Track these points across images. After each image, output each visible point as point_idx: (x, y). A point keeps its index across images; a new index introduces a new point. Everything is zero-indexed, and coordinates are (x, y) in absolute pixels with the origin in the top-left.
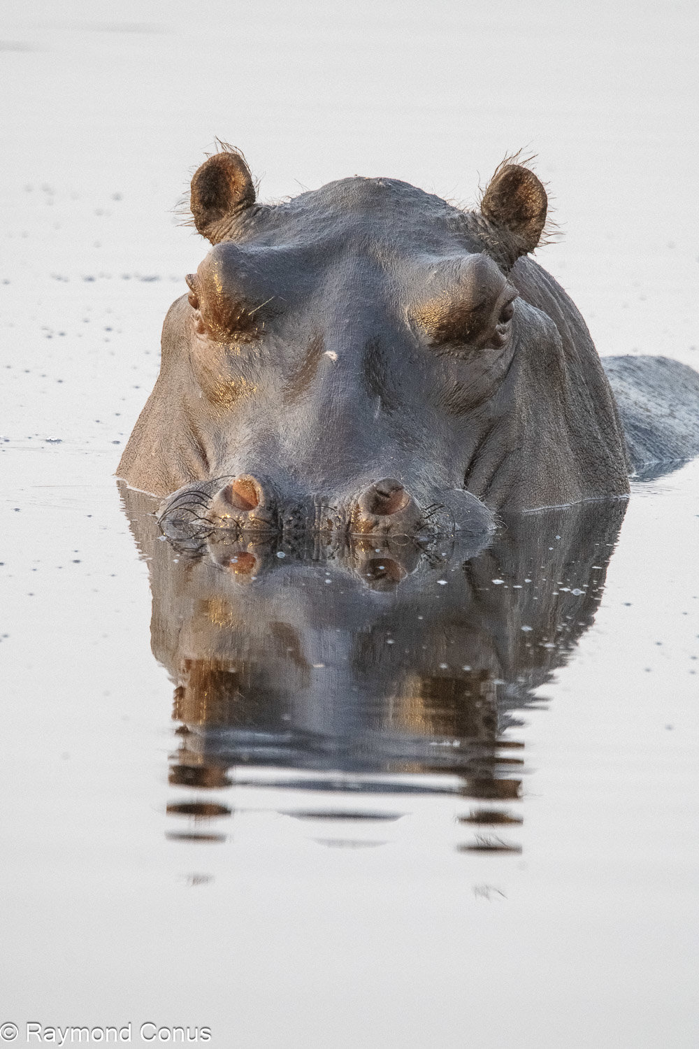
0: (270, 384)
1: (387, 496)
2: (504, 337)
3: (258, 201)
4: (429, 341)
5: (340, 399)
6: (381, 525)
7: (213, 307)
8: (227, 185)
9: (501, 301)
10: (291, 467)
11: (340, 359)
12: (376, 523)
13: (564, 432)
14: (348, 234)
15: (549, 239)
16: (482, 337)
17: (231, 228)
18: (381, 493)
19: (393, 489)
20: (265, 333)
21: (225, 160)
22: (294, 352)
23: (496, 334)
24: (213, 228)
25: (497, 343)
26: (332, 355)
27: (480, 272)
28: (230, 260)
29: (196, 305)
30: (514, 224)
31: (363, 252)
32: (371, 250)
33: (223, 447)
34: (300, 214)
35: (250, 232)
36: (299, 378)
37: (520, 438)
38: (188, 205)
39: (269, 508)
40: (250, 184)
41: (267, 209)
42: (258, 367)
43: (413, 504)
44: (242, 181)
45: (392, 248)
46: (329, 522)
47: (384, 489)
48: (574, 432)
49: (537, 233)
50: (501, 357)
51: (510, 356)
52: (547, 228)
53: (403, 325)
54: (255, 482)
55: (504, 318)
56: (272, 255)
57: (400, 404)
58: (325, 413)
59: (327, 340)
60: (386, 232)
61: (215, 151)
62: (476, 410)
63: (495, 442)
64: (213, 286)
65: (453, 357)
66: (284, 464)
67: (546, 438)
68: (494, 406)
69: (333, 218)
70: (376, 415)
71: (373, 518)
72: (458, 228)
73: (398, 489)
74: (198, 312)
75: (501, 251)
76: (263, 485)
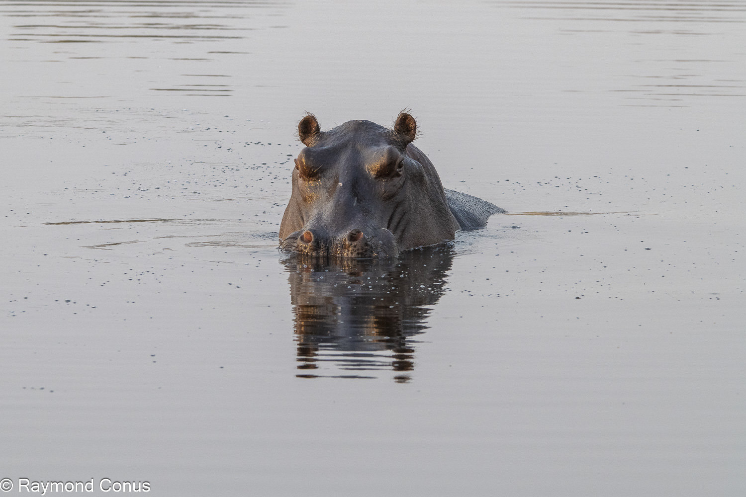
0: (323, 194)
1: (355, 235)
2: (401, 173)
3: (321, 131)
4: (374, 177)
5: (342, 200)
6: (353, 245)
7: (303, 169)
8: (311, 126)
9: (398, 161)
10: (325, 225)
11: (343, 185)
12: (351, 244)
13: (428, 201)
14: (349, 141)
15: (418, 137)
16: (392, 174)
17: (312, 141)
18: (353, 234)
19: (357, 232)
20: (321, 177)
21: (310, 118)
22: (329, 183)
23: (397, 172)
24: (307, 141)
25: (398, 175)
26: (341, 184)
27: (390, 152)
28: (307, 153)
29: (298, 169)
30: (406, 133)
31: (354, 146)
32: (356, 145)
33: (308, 217)
34: (334, 134)
35: (317, 142)
36: (331, 191)
37: (410, 207)
38: (298, 133)
39: (315, 242)
40: (318, 126)
41: (323, 134)
42: (318, 189)
43: (364, 237)
44: (315, 125)
45: (363, 144)
46: (337, 244)
47: (354, 232)
48: (432, 201)
49: (414, 135)
50: (400, 180)
51: (403, 179)
52: (417, 133)
53: (366, 171)
54: (311, 233)
55: (400, 166)
56: (322, 150)
57: (364, 199)
58: (337, 204)
59: (340, 179)
60: (362, 139)
61: (305, 115)
62: (392, 200)
63: (400, 209)
64: (302, 162)
65: (383, 182)
66: (323, 224)
67: (420, 205)
68: (399, 198)
69: (344, 135)
70: (355, 204)
71: (350, 243)
72: (386, 136)
73: (359, 232)
74: (298, 171)
75: (402, 142)
76: (313, 234)
